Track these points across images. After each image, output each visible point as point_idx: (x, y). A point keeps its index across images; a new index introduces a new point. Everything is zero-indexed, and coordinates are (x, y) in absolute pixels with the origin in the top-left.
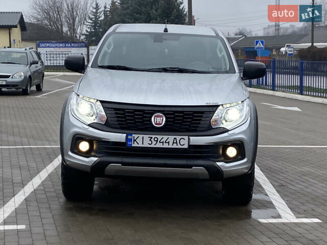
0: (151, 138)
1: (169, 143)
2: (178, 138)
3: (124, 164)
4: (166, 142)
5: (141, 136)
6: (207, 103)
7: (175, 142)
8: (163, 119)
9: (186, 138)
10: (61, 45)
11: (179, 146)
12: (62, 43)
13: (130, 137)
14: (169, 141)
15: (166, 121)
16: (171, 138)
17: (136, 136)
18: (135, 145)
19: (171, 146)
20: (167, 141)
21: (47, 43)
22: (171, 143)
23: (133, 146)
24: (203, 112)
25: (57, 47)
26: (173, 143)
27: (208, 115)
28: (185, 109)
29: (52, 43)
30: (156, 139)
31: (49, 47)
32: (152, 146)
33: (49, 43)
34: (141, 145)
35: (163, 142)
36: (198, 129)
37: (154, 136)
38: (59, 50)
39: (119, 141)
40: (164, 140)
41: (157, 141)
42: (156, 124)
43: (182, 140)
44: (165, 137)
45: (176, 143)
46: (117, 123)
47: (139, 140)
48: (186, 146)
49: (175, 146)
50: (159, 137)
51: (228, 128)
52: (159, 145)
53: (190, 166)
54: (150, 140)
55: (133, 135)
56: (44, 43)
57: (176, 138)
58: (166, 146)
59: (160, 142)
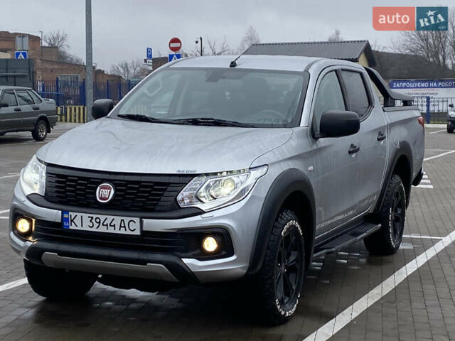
0: (92, 218)
1: (114, 226)
2: (127, 220)
3: (61, 253)
4: (110, 225)
5: (79, 215)
6: (178, 171)
7: (123, 225)
8: (110, 192)
9: (137, 220)
10: (423, 85)
11: (128, 232)
12: (425, 81)
13: (66, 216)
14: (115, 224)
15: (115, 195)
16: (117, 220)
17: (73, 215)
18: (73, 227)
19: (117, 231)
20: (112, 224)
21: (403, 82)
22: (117, 227)
23: (71, 228)
24: (167, 184)
25: (417, 87)
26: (121, 227)
27: (175, 189)
28: (143, 179)
29: (409, 81)
30: (98, 220)
31: (405, 87)
32: (94, 229)
33: (406, 81)
34: (79, 228)
35: (107, 225)
36: (157, 208)
37: (95, 216)
38: (420, 92)
39: (53, 220)
40: (108, 222)
41: (99, 223)
42: (101, 198)
43: (131, 222)
44: (110, 218)
45: (124, 227)
46: (55, 194)
47: (78, 221)
48: (138, 233)
49: (123, 231)
50: (102, 218)
51: (204, 209)
52: (102, 229)
53: (144, 262)
54: (91, 221)
55: (70, 213)
56: (399, 82)
57: (122, 220)
58: (111, 230)
59: (103, 225)
